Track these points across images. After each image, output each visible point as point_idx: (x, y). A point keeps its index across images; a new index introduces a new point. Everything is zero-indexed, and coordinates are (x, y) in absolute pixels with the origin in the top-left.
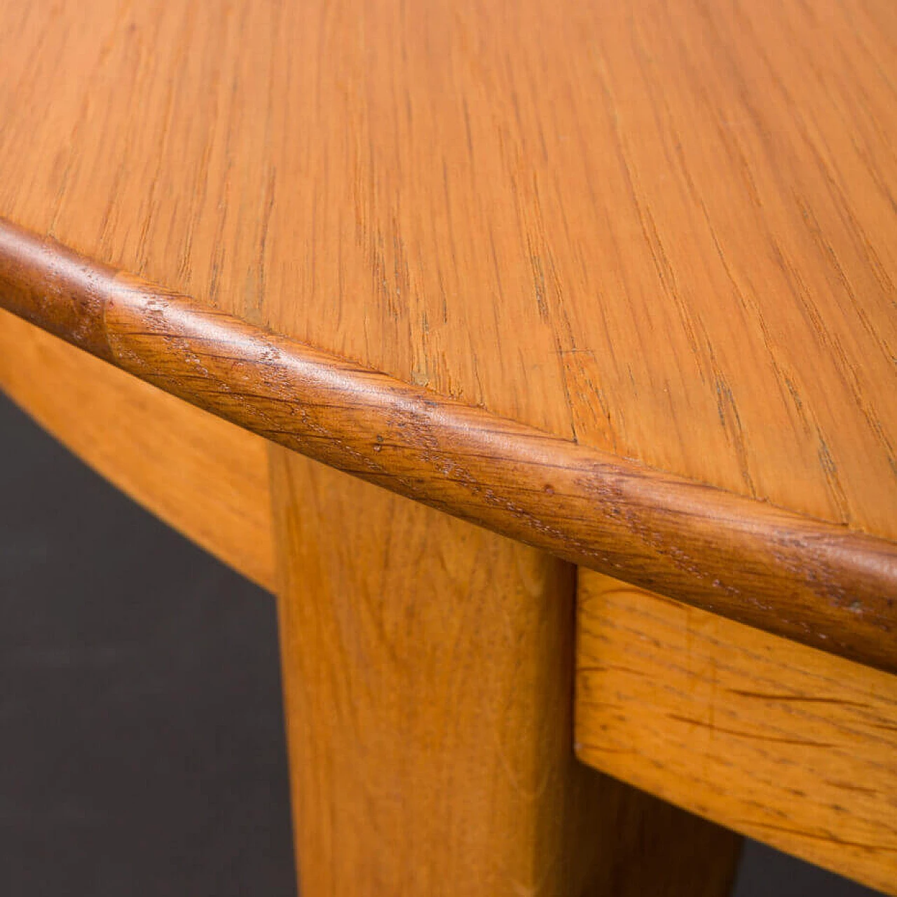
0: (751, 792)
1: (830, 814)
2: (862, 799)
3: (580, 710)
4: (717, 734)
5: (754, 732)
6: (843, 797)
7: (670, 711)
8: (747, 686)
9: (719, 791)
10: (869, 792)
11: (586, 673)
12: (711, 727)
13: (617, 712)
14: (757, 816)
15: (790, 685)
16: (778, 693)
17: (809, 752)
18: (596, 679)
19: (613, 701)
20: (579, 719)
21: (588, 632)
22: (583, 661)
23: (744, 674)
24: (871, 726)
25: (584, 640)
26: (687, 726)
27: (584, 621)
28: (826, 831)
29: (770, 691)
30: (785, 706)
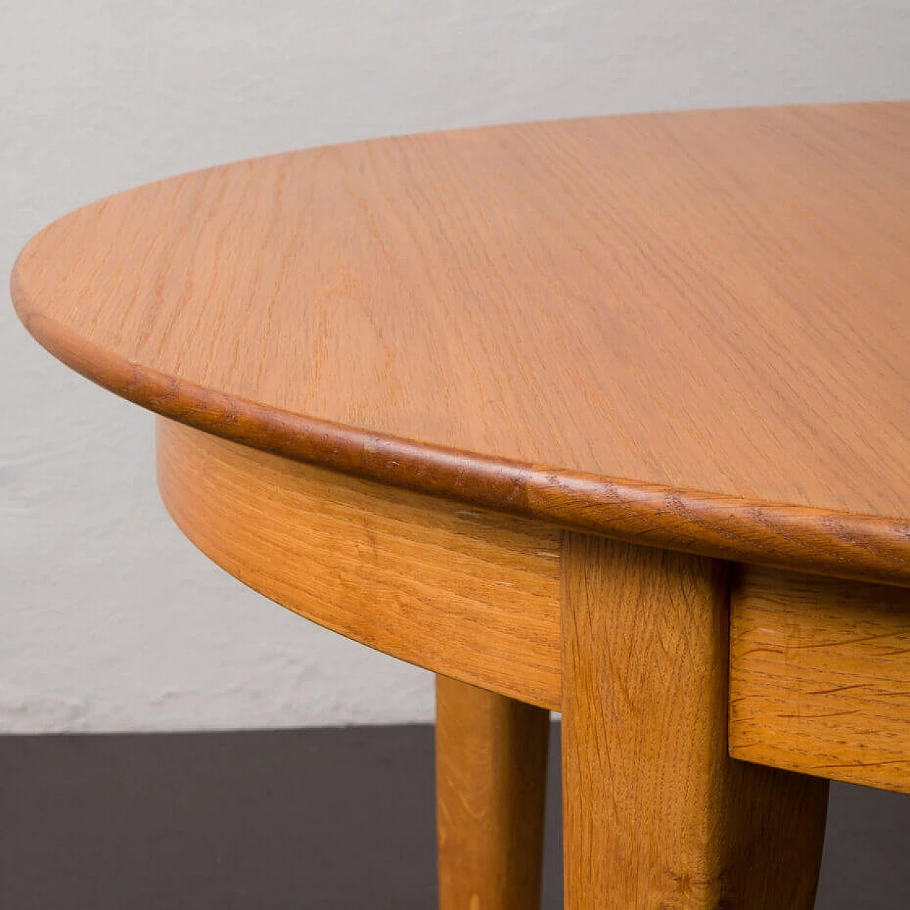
0: (820, 749)
1: (859, 749)
2: (873, 737)
3: (731, 725)
4: (802, 720)
5: (819, 714)
6: (864, 739)
7: (776, 713)
8: (815, 688)
9: (803, 753)
10: (876, 733)
11: (734, 704)
12: (799, 716)
13: (750, 722)
14: (823, 762)
15: (836, 683)
16: (831, 688)
17: (847, 718)
18: (739, 705)
19: (749, 716)
20: (730, 732)
21: (735, 679)
22: (733, 697)
23: (813, 682)
24: (876, 695)
25: (733, 684)
26: (787, 719)
27: (733, 673)
28: (859, 761)
29: (827, 688)
30: (834, 695)
